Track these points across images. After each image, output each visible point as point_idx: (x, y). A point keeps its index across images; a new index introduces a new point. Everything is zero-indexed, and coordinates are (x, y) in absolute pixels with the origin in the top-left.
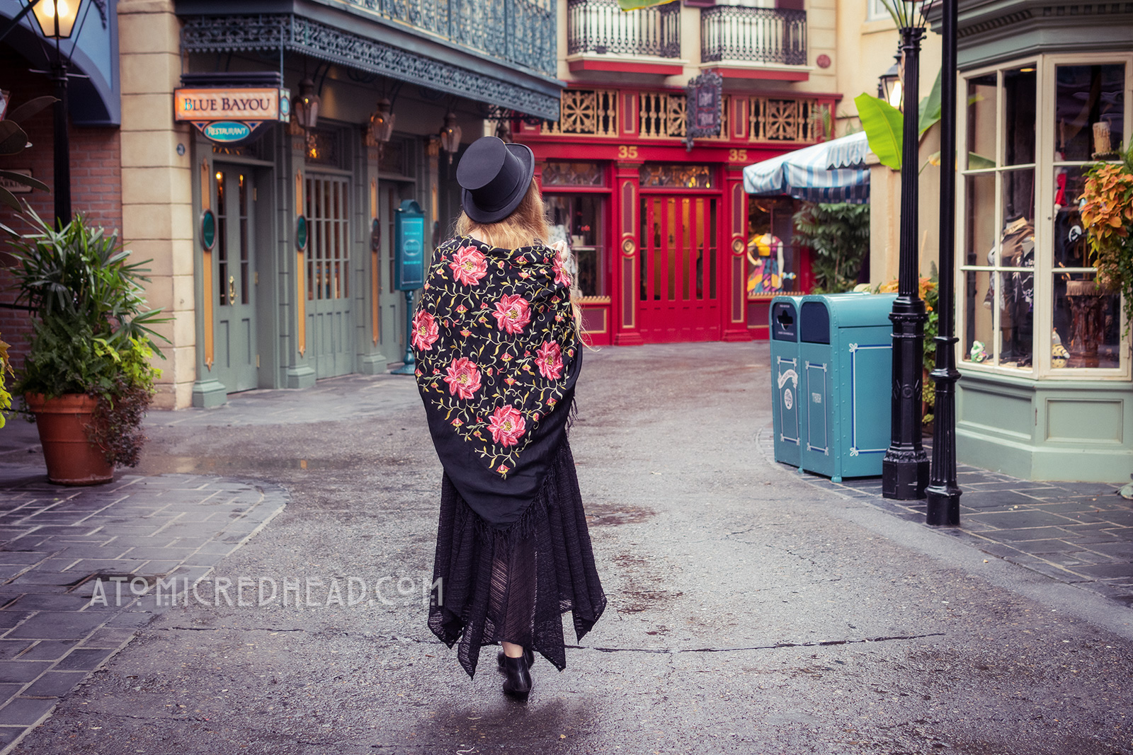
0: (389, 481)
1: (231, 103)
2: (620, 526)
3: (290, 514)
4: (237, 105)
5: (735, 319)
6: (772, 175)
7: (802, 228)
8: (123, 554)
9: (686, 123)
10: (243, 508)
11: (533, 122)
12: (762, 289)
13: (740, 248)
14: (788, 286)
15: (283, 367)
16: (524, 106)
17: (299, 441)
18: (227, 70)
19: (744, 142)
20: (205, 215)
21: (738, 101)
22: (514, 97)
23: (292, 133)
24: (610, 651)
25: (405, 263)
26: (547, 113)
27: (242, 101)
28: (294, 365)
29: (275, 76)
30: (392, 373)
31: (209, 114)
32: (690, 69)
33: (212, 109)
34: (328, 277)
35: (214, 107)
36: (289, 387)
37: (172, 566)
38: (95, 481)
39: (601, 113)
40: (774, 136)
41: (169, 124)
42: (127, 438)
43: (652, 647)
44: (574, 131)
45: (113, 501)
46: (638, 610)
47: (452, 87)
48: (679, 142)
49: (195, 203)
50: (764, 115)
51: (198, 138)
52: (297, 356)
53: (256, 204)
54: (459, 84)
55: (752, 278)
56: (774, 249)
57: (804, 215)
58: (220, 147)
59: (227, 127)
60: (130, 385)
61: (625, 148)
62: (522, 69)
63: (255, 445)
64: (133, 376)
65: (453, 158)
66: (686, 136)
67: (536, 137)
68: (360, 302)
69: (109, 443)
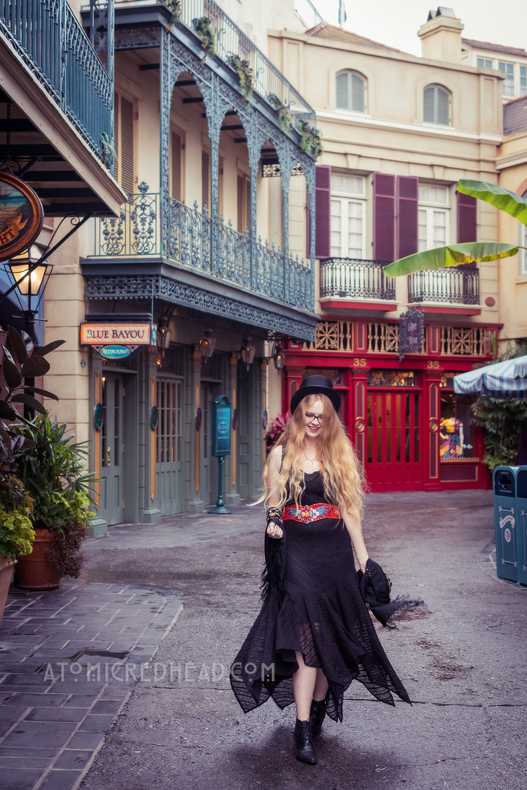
0: (243, 589)
1: (118, 333)
2: (412, 621)
3: (189, 611)
4: (122, 334)
5: (432, 476)
6: (475, 382)
7: (477, 414)
8: (95, 638)
9: (398, 342)
10: (157, 606)
11: (298, 342)
12: (449, 456)
13: (435, 428)
14: (466, 453)
15: (140, 509)
16: (295, 332)
17: (168, 560)
18: (113, 312)
19: (438, 356)
20: (97, 407)
21: (433, 328)
22: (289, 327)
23: (150, 351)
24: (444, 705)
25: (219, 438)
26: (308, 337)
27: (126, 332)
28: (148, 507)
29: (149, 316)
30: (208, 513)
31: (103, 340)
32: (401, 307)
33: (105, 337)
34: (168, 447)
35: (107, 336)
36: (144, 522)
37: (131, 646)
38: (49, 587)
39: (342, 336)
40: (458, 352)
41: (76, 347)
42: (72, 558)
43: (469, 703)
44: (324, 348)
45: (69, 601)
46: (449, 679)
47: (252, 321)
48: (394, 355)
49: (91, 399)
50: (451, 338)
51: (94, 356)
52: (150, 501)
53: (124, 398)
54: (256, 319)
55: (443, 448)
56: (457, 428)
57: (478, 405)
58: (109, 362)
59: (115, 349)
60: (75, 523)
61: (358, 360)
62: (294, 308)
63: (140, 563)
64: (77, 517)
65: (250, 367)
66: (398, 352)
67: (297, 352)
68: (188, 464)
69: (61, 562)
